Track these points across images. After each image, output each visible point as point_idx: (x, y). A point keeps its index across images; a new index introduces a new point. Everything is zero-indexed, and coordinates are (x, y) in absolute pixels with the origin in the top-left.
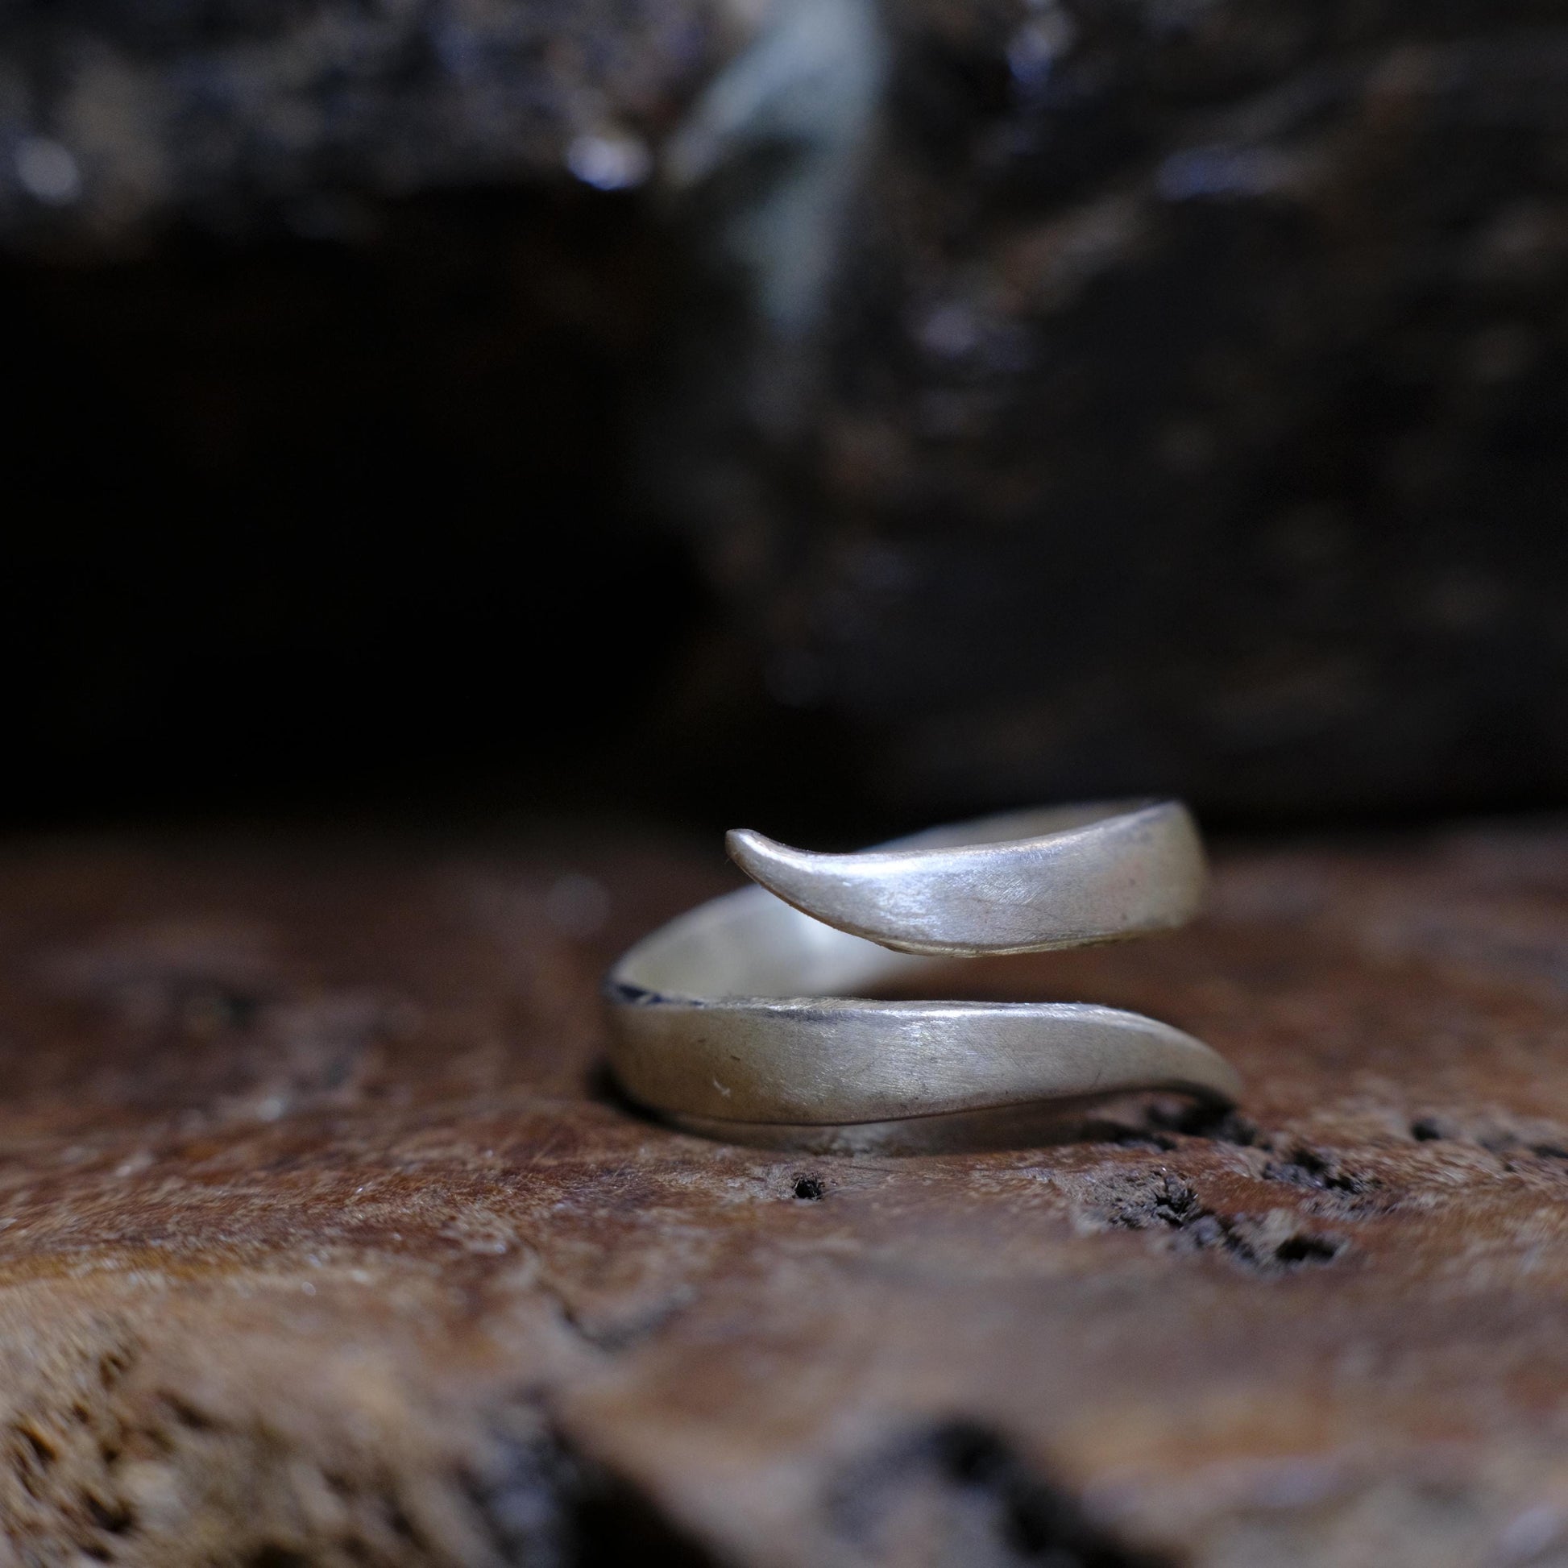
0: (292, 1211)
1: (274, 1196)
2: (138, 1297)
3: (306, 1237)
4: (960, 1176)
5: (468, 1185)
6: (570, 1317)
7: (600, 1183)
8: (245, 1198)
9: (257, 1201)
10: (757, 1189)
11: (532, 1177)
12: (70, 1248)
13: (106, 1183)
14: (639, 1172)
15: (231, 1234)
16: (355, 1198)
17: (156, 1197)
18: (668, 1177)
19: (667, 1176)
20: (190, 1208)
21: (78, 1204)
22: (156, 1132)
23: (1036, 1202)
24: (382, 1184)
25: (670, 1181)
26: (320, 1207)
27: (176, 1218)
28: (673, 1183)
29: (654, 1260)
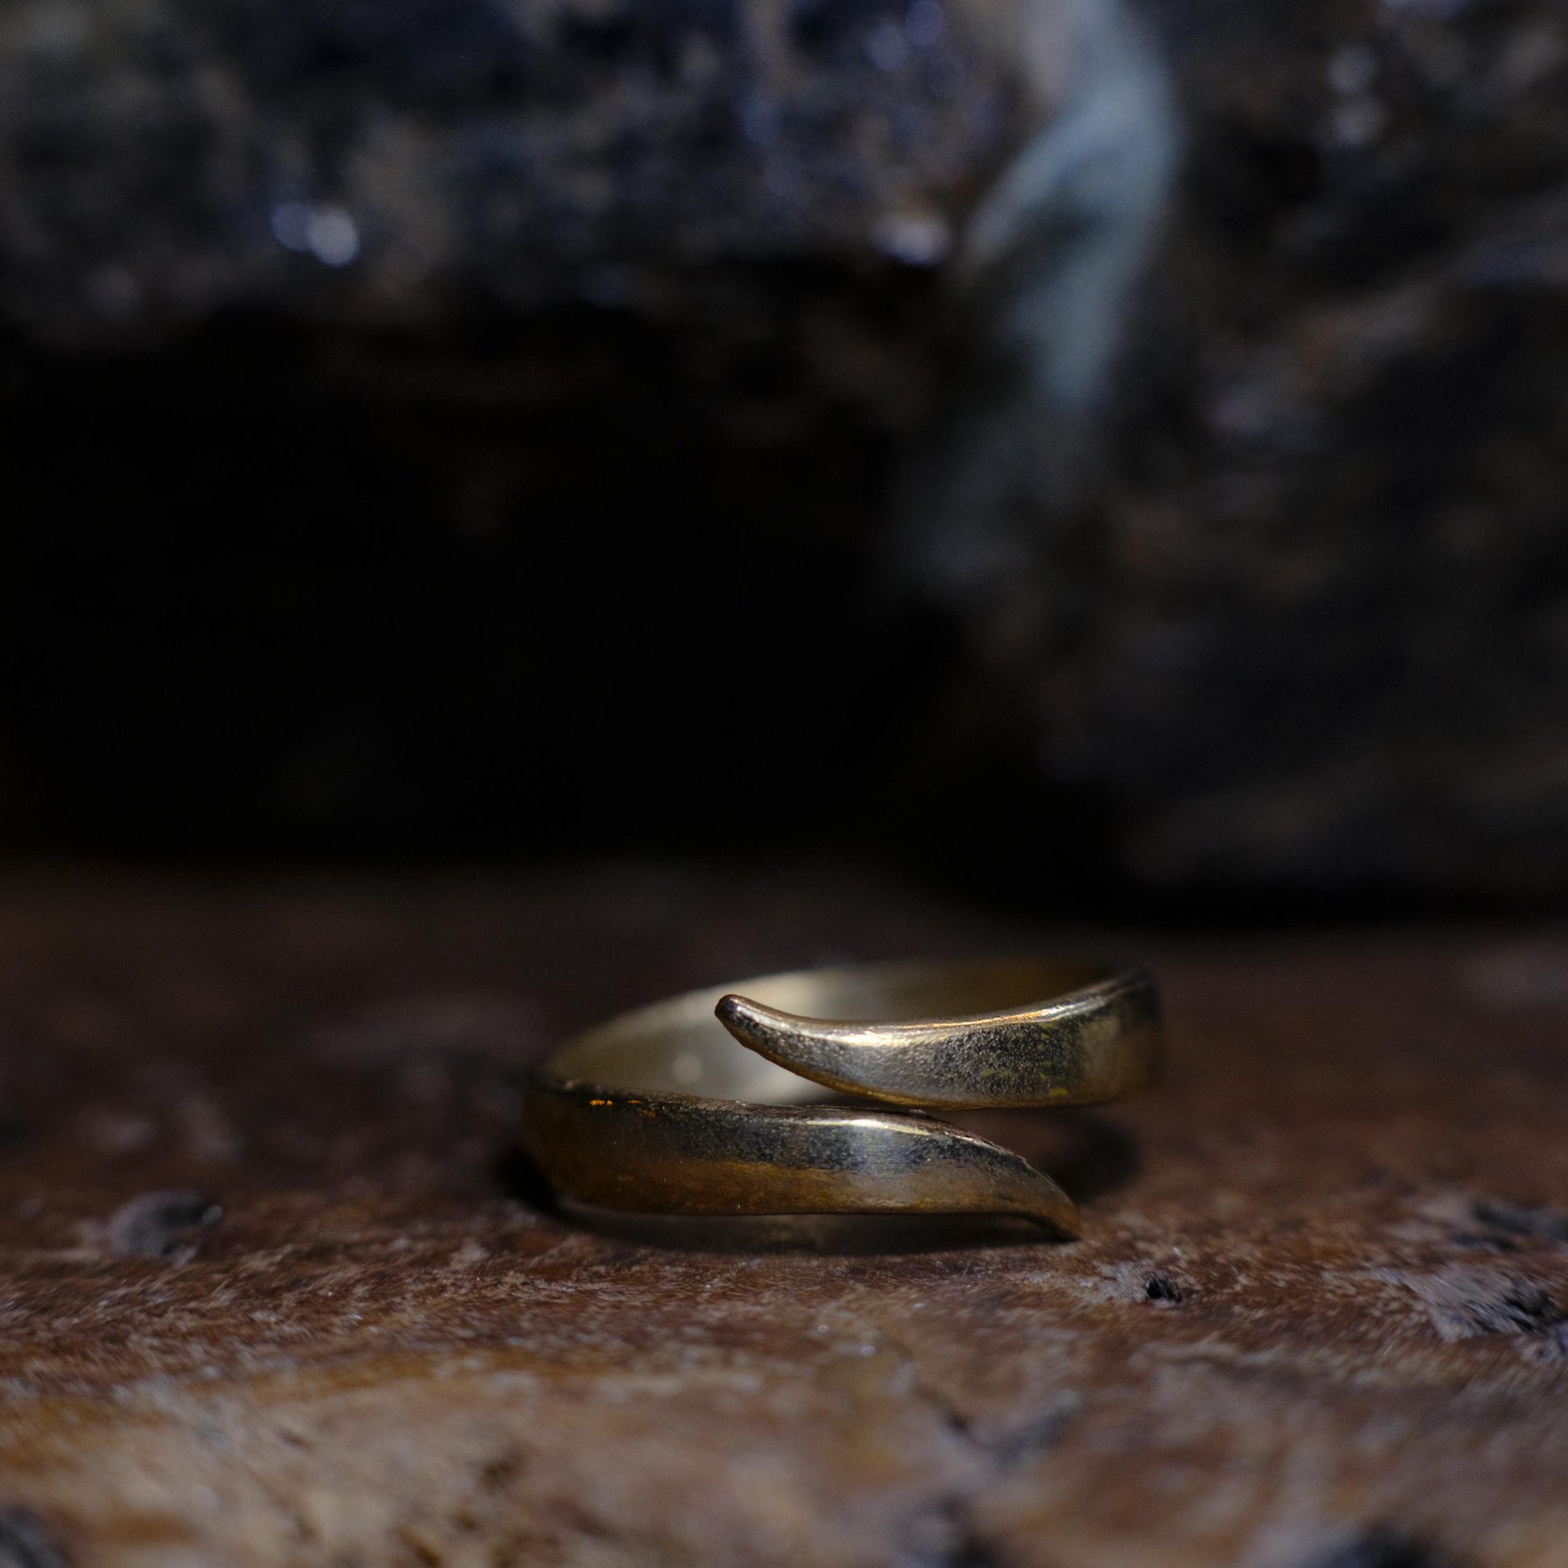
0: (646, 1309)
1: (621, 1293)
2: (512, 1399)
3: (668, 1338)
4: (1310, 1276)
5: (817, 1282)
6: (959, 1424)
7: (953, 1282)
8: (592, 1293)
9: (605, 1297)
10: (1110, 1289)
11: (881, 1275)
12: (428, 1346)
13: (443, 1276)
14: (988, 1269)
15: (589, 1332)
16: (706, 1295)
17: (502, 1292)
18: (1019, 1276)
19: (1016, 1274)
20: (539, 1304)
21: (420, 1300)
22: (479, 1223)
23: (1394, 1306)
24: (729, 1280)
25: (1023, 1280)
26: (674, 1303)
27: (528, 1315)
28: (1026, 1282)
29: (1030, 1363)
